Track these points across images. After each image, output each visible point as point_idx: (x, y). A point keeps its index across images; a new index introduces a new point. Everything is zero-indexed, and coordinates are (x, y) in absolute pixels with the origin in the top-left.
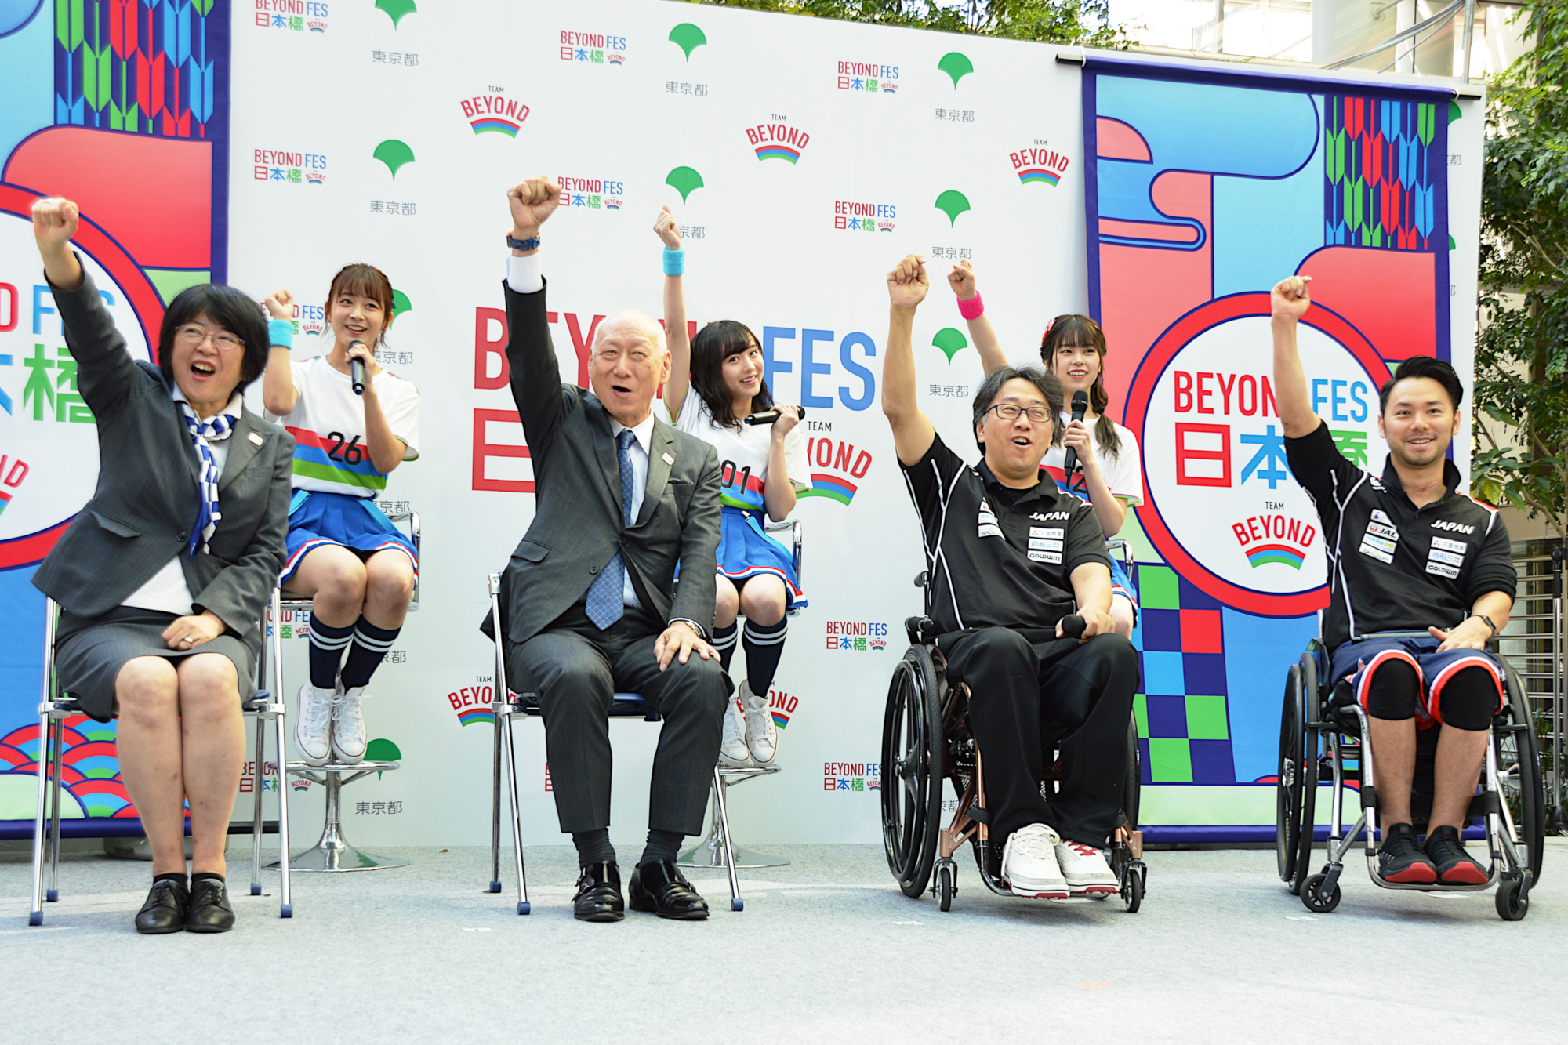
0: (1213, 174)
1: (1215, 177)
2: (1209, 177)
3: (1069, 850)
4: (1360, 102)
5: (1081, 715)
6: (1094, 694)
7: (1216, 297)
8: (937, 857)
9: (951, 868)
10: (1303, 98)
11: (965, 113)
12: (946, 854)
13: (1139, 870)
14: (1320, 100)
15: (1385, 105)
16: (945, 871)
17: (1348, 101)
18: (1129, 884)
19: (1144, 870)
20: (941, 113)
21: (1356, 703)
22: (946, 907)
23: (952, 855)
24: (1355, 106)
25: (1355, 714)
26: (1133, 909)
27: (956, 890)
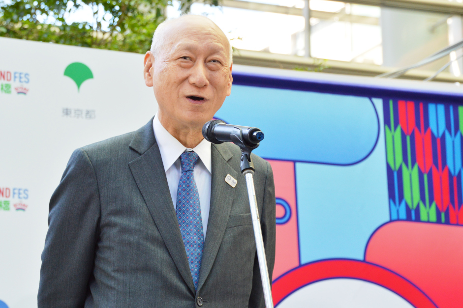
0: (294, 162)
1: (298, 165)
2: (291, 164)
4: (411, 105)
7: (303, 261)
10: (364, 101)
11: (88, 112)
14: (379, 103)
15: (432, 107)
17: (402, 104)
20: (67, 112)
24: (407, 108)
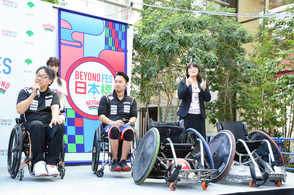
0: (84, 33)
3: (49, 166)
4: (112, 23)
7: (84, 57)
8: (20, 169)
9: (23, 171)
10: (101, 21)
11: (33, 15)
12: (22, 168)
13: (64, 170)
14: (104, 21)
15: (116, 24)
16: (21, 172)
17: (109, 22)
18: (61, 173)
19: (65, 170)
20: (27, 14)
21: (108, 136)
22: (21, 180)
23: (23, 168)
24: (111, 23)
25: (108, 139)
26: (62, 178)
27: (23, 176)
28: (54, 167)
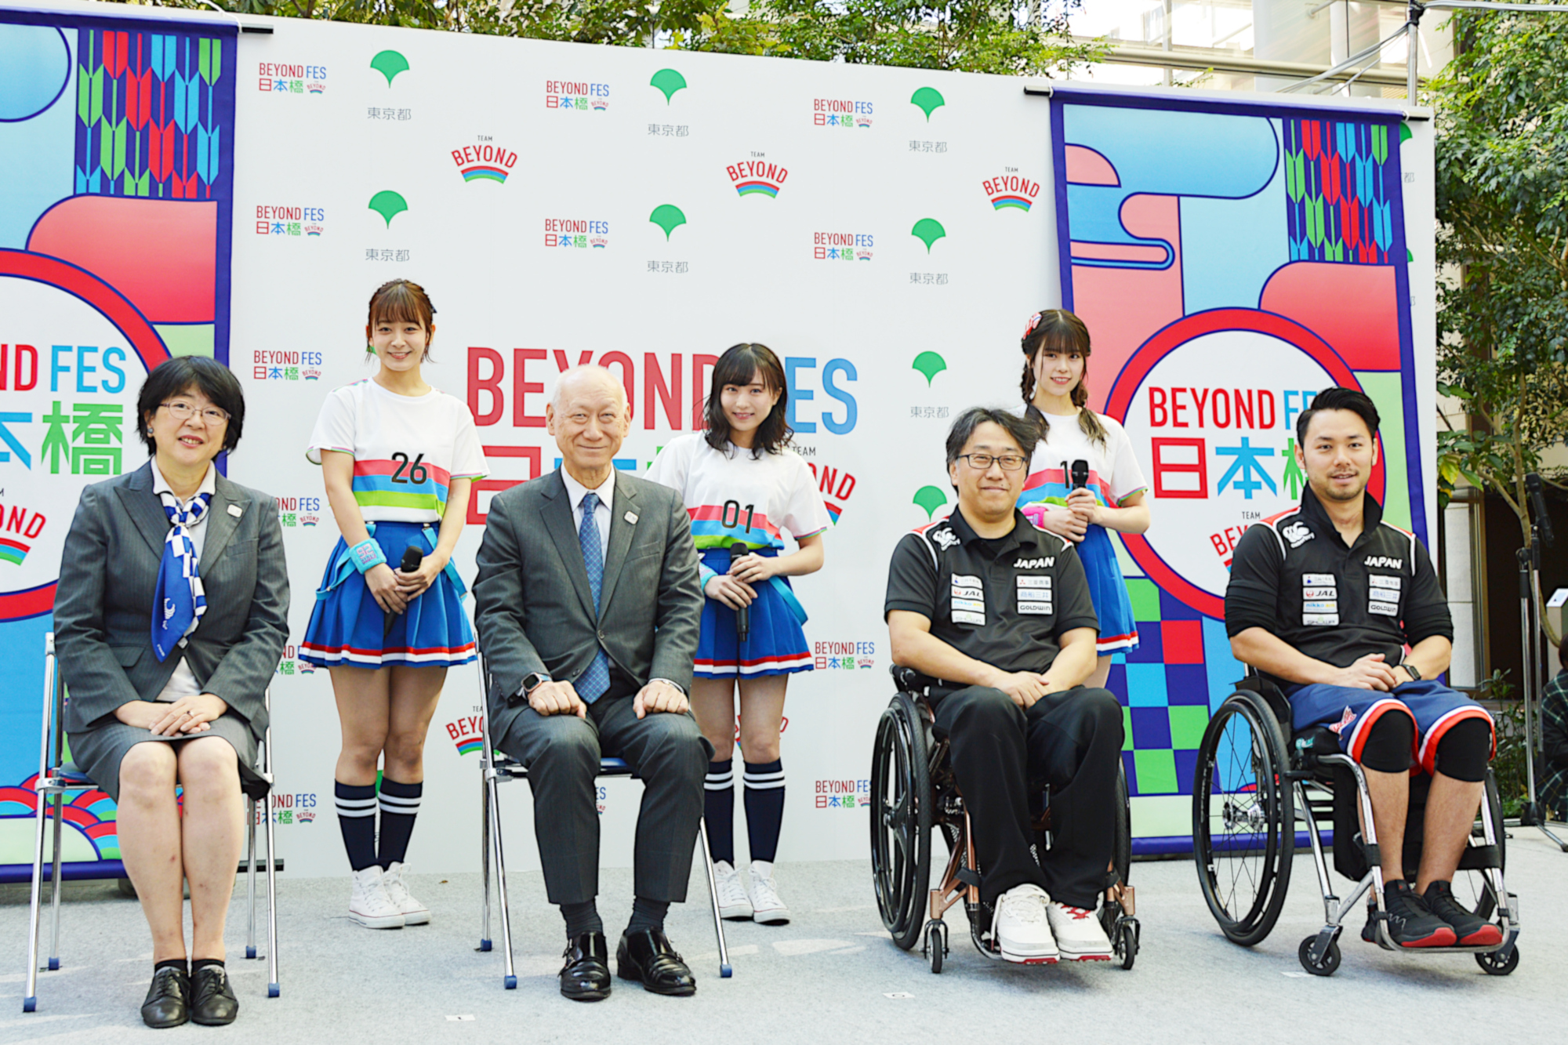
0: (1179, 196)
1: (1182, 198)
2: (1176, 198)
3: (1060, 912)
4: (1316, 125)
5: (1069, 775)
6: (1080, 753)
7: (1187, 313)
8: (927, 918)
9: (942, 929)
10: (1262, 122)
11: (938, 145)
12: (936, 916)
13: (1133, 926)
14: (1278, 123)
15: (1340, 127)
16: (935, 932)
17: (1305, 123)
18: (1122, 939)
19: (1138, 926)
20: (915, 145)
21: (1345, 753)
22: (937, 969)
23: (941, 916)
24: (1312, 128)
26: (1127, 966)
27: (947, 950)
28: (1083, 916)
